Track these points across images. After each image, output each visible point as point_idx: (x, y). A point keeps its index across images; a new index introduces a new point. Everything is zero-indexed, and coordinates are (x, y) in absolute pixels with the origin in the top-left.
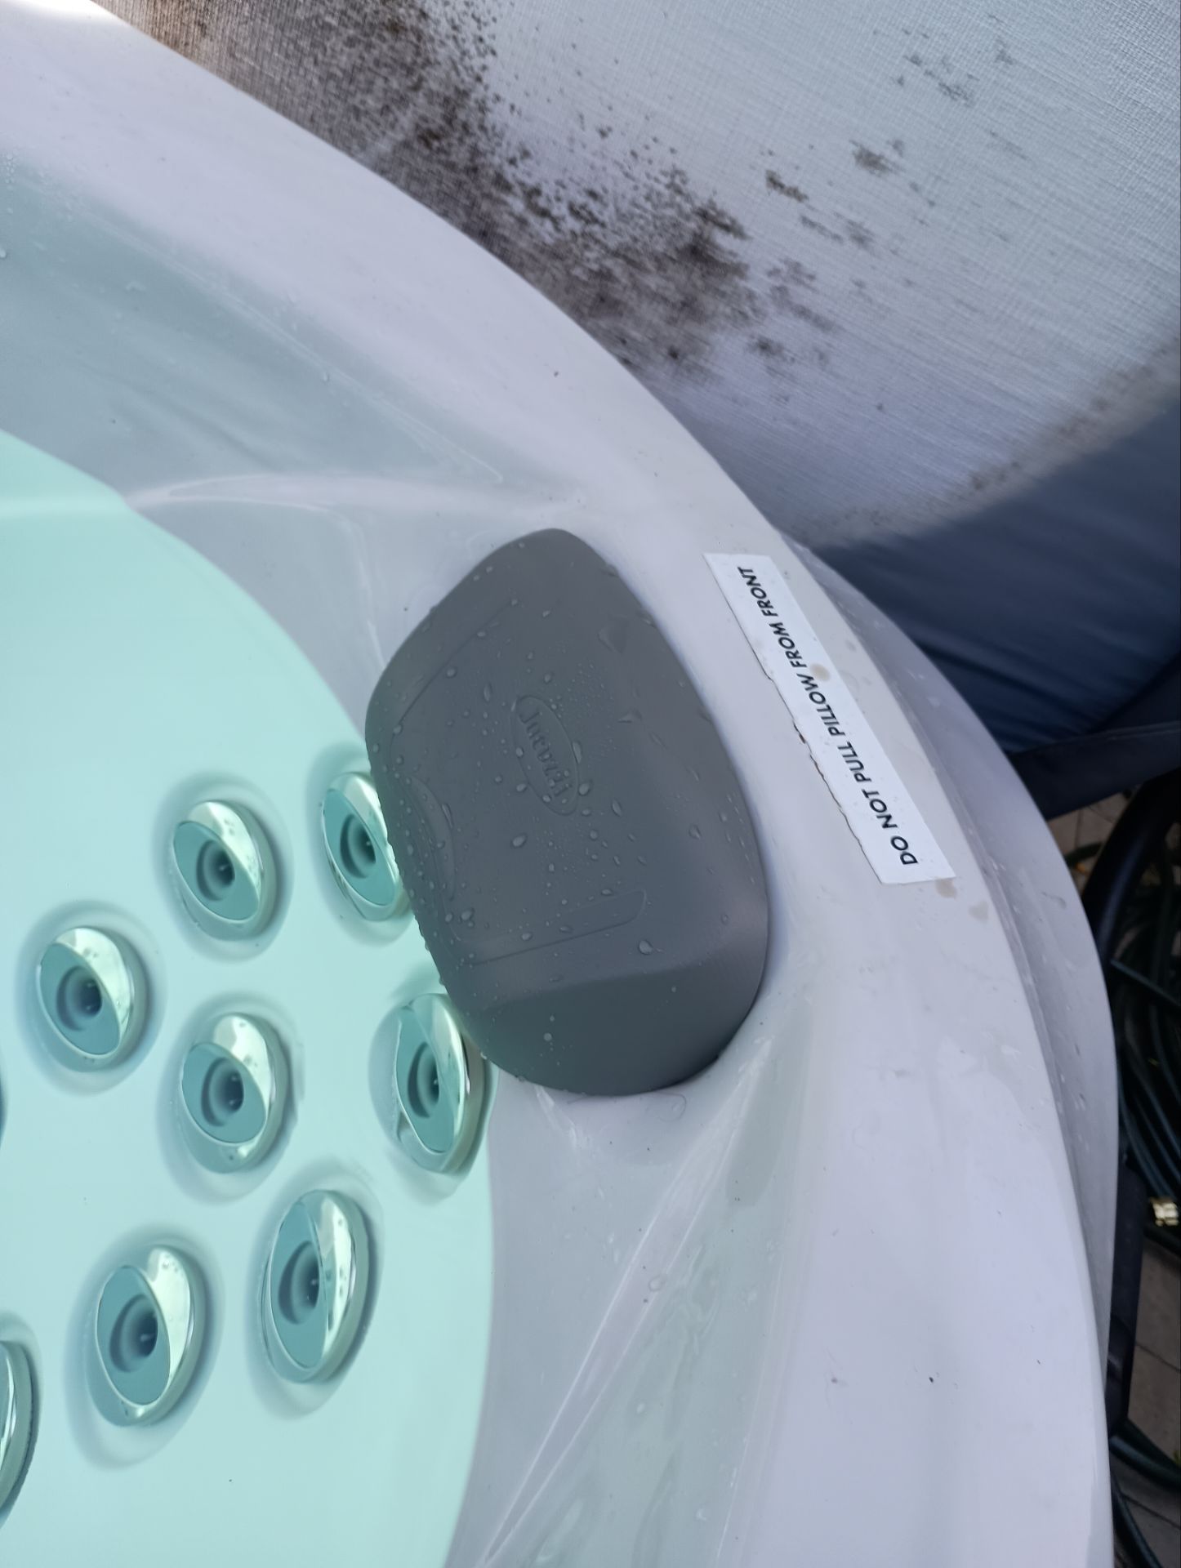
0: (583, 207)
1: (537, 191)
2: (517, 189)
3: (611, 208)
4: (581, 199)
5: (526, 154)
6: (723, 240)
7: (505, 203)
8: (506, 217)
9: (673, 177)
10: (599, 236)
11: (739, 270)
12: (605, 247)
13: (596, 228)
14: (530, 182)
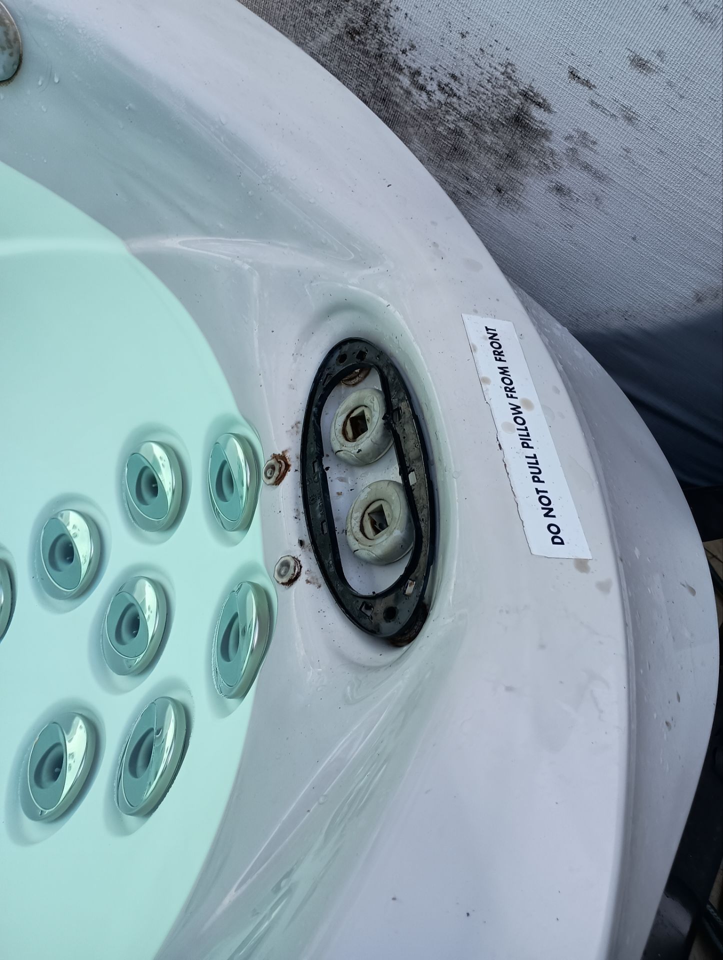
0: (447, 85)
1: (418, 73)
2: (406, 71)
3: (465, 87)
4: (446, 80)
5: (413, 47)
6: (537, 113)
7: (398, 80)
8: (398, 89)
9: (506, 67)
10: (456, 106)
11: (545, 134)
12: (459, 113)
13: (455, 100)
14: (415, 66)
